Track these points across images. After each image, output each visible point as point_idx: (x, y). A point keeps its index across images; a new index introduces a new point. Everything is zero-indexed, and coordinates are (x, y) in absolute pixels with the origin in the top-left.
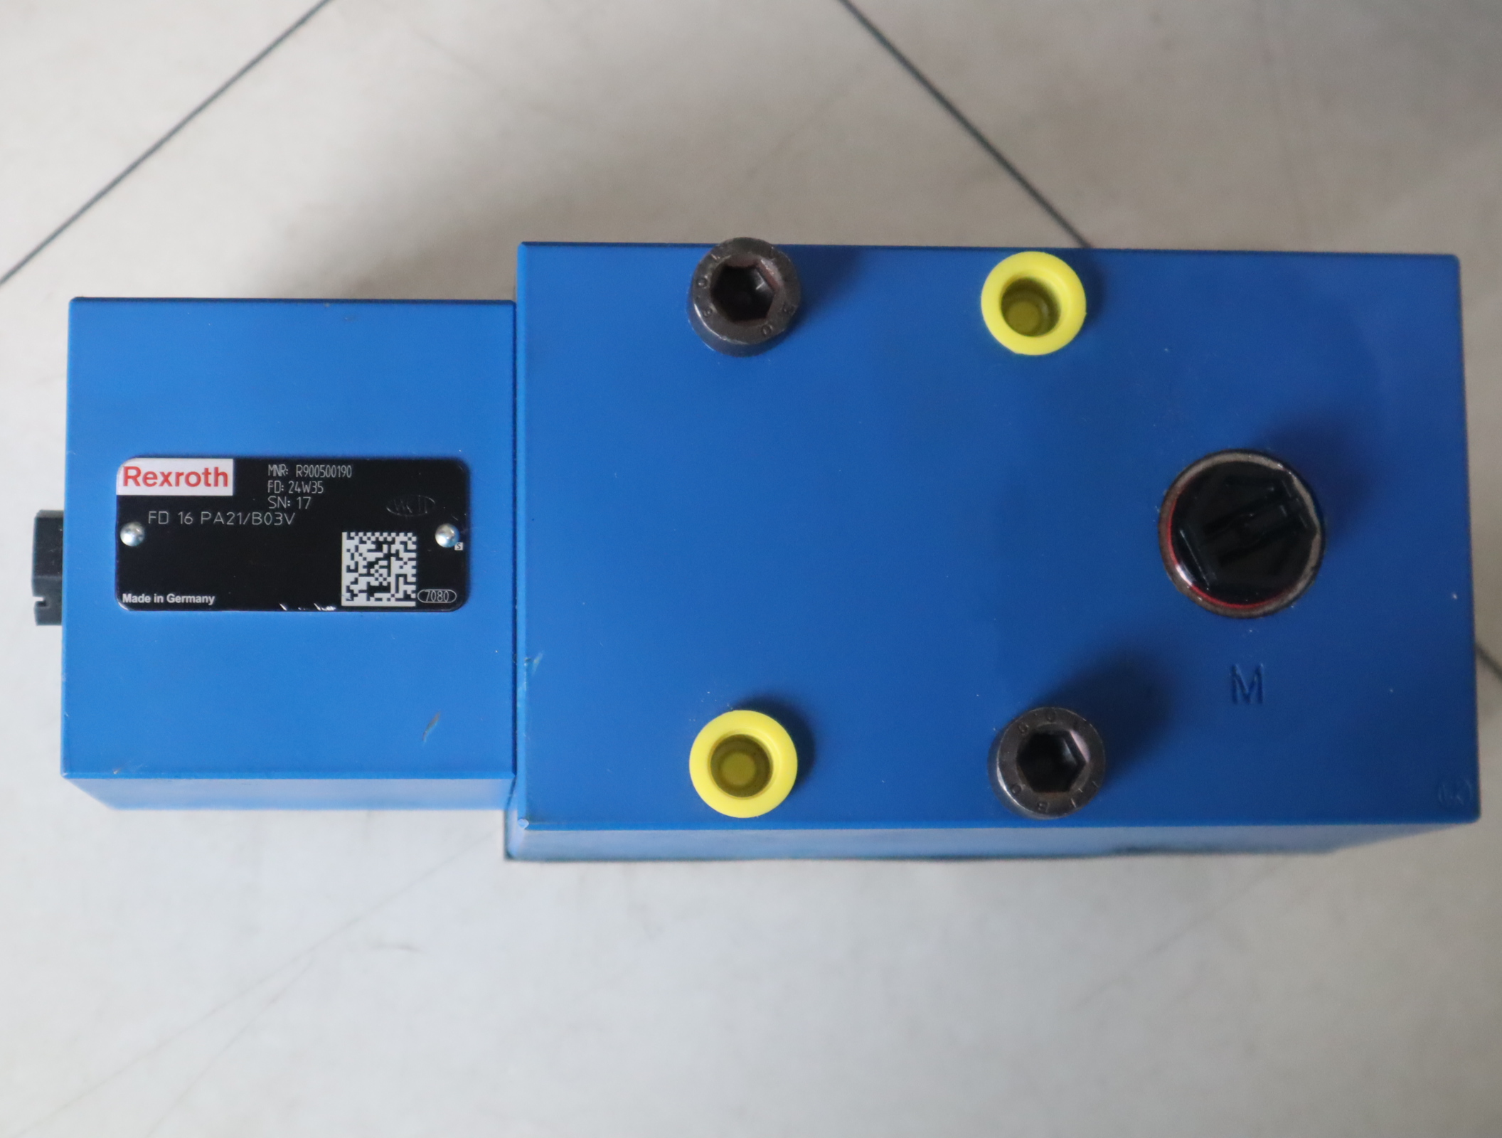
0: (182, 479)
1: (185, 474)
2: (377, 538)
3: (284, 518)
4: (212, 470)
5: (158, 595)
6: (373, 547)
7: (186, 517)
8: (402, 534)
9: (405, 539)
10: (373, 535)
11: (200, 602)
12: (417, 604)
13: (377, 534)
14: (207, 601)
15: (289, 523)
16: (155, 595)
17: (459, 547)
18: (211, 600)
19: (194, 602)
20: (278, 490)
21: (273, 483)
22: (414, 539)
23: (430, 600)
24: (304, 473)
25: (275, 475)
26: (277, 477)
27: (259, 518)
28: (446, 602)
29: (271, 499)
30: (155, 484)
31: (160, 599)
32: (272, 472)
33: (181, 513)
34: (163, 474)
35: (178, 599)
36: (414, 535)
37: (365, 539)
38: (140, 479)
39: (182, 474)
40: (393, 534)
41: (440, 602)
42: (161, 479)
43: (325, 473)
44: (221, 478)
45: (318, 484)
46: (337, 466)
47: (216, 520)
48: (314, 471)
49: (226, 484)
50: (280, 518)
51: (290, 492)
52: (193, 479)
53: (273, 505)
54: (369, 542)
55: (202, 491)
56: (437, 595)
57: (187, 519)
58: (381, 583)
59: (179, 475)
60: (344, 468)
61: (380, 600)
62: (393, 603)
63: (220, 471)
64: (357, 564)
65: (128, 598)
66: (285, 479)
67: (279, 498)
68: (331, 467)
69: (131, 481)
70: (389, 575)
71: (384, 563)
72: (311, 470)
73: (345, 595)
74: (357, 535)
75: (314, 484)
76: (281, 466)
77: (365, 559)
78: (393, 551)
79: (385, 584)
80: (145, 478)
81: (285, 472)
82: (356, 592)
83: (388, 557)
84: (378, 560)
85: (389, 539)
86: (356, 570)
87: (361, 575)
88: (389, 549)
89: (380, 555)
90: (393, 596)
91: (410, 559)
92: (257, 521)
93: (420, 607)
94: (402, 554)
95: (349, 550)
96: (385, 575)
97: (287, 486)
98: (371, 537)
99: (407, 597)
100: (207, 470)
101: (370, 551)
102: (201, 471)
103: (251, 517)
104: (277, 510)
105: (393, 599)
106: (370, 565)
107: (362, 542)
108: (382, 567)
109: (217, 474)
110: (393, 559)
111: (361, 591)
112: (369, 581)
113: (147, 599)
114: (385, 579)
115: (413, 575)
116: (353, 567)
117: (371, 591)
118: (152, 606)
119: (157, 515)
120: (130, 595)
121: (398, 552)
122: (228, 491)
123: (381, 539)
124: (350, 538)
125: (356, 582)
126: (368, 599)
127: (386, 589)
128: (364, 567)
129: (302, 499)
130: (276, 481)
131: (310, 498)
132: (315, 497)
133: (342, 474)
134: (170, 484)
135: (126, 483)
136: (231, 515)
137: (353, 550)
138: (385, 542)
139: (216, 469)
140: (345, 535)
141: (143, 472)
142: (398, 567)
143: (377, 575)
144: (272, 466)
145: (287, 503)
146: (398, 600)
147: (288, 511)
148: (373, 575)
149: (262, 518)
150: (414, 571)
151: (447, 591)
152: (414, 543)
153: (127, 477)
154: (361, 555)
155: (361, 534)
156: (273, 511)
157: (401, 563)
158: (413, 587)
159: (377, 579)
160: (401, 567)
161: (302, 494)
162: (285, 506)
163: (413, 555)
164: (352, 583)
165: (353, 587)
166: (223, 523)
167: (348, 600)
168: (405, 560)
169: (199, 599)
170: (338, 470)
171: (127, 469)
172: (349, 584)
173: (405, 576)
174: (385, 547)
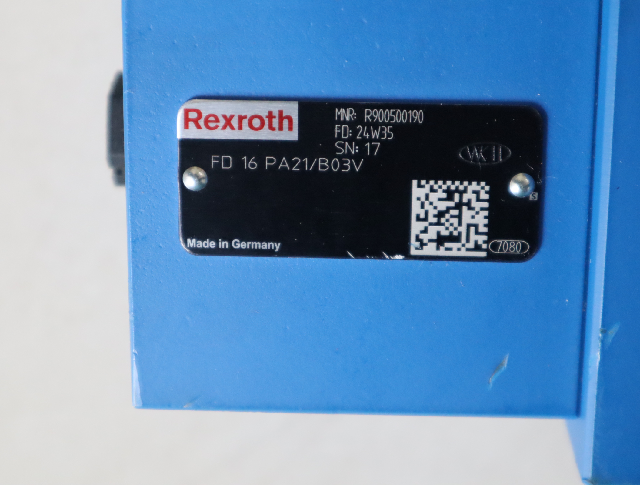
0: (245, 122)
1: (248, 117)
2: (449, 187)
3: (351, 164)
4: (276, 114)
5: (224, 239)
6: (444, 195)
7: (250, 162)
8: (474, 183)
9: (478, 188)
10: (444, 183)
11: (266, 248)
12: (488, 254)
13: (449, 183)
14: (273, 248)
15: (357, 170)
16: (220, 240)
17: (533, 197)
18: (277, 246)
19: (260, 247)
20: (345, 135)
21: (340, 128)
22: (487, 188)
23: (501, 250)
24: (372, 118)
25: (342, 119)
26: (345, 122)
27: (325, 164)
28: (518, 252)
29: (339, 145)
30: (217, 127)
31: (225, 245)
32: (339, 117)
33: (245, 157)
34: (225, 117)
35: (243, 245)
36: (487, 184)
37: (436, 187)
38: (201, 122)
39: (245, 117)
40: (466, 183)
41: (512, 252)
42: (222, 122)
43: (396, 119)
44: (286, 122)
45: (387, 130)
46: (408, 111)
47: (281, 165)
48: (384, 116)
49: (291, 128)
50: (348, 164)
51: (358, 137)
52: (256, 123)
53: (341, 151)
54: (440, 191)
55: (265, 135)
56: (509, 246)
57: (250, 164)
58: (451, 233)
59: (241, 118)
60: (415, 113)
61: (447, 249)
62: (463, 253)
63: (284, 115)
64: (427, 213)
65: (192, 243)
66: (352, 124)
67: (347, 143)
68: (402, 112)
69: (191, 124)
70: (460, 224)
71: (455, 212)
72: (381, 115)
73: (414, 243)
74: (427, 183)
75: (383, 129)
76: (348, 110)
77: (435, 208)
78: (465, 200)
79: (455, 233)
80: (207, 122)
81: (353, 116)
82: (425, 241)
83: (459, 206)
84: (448, 209)
85: (461, 188)
86: (426, 219)
87: (431, 224)
88: (461, 198)
89: (451, 204)
90: (463, 245)
91: (482, 209)
92: (323, 167)
93: (491, 257)
94: (474, 204)
95: (419, 199)
96: (456, 224)
97: (355, 132)
98: (442, 186)
99: (477, 247)
100: (270, 113)
101: (440, 199)
102: (264, 114)
103: (317, 163)
104: (344, 156)
105: (463, 249)
106: (441, 214)
107: (432, 190)
108: (452, 216)
109: (281, 118)
110: (465, 208)
111: (431, 241)
112: (439, 230)
113: (212, 244)
114: (456, 229)
115: (485, 226)
116: (422, 216)
117: (440, 240)
118: (217, 252)
119: (220, 159)
120: (194, 240)
121: (469, 201)
122: (293, 136)
123: (453, 188)
124: (420, 186)
125: (425, 231)
126: (438, 248)
127: (456, 239)
128: (435, 216)
129: (371, 145)
130: (343, 126)
131: (379, 144)
132: (384, 144)
133: (413, 119)
134: (232, 128)
135: (186, 126)
136: (297, 161)
137: (423, 199)
138: (457, 190)
139: (281, 112)
140: (415, 183)
141: (204, 115)
142: (470, 216)
143: (447, 224)
144: (339, 110)
145: (355, 149)
146: (468, 250)
147: (357, 158)
148: (443, 224)
149: (329, 164)
150: (486, 221)
151: (519, 242)
152: (487, 192)
153: (187, 120)
154: (431, 203)
155: (432, 182)
156: (340, 158)
157: (473, 213)
158: (485, 238)
159: (447, 229)
160: (473, 217)
161: (371, 140)
162: (353, 152)
163: (486, 205)
164: (422, 232)
165: (422, 236)
166: (289, 169)
167: (417, 249)
168: (477, 209)
169: (265, 246)
170: (409, 115)
171: (187, 112)
172: (418, 233)
173: (476, 226)
174: (457, 196)
